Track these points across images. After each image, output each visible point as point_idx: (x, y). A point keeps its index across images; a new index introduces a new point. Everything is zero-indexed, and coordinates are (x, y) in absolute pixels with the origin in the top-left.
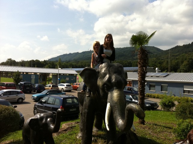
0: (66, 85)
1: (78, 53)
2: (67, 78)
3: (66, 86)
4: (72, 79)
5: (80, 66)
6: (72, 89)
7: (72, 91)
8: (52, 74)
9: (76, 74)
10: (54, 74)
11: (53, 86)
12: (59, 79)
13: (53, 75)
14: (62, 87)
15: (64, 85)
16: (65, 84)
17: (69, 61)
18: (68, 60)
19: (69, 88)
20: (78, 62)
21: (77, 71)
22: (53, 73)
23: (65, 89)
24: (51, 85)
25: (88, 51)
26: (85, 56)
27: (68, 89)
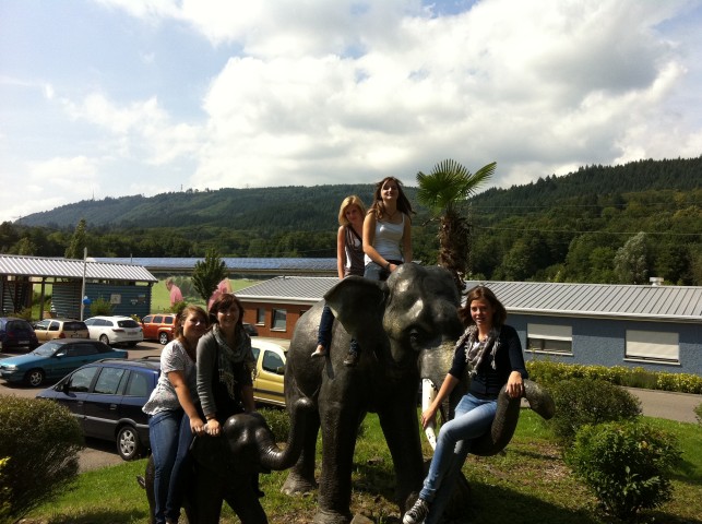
0: (119, 323)
1: (139, 199)
2: (113, 296)
3: (116, 327)
4: (132, 298)
5: (148, 248)
6: (140, 336)
7: (138, 344)
8: (52, 280)
9: (151, 283)
10: (59, 280)
11: (66, 326)
12: (85, 298)
13: (55, 284)
14: (104, 328)
15: (110, 324)
16: (115, 320)
17: (105, 229)
18: (97, 222)
19: (129, 333)
20: (142, 232)
21: (150, 269)
22: (55, 277)
23: (113, 337)
24: (61, 323)
25: (181, 194)
26: (167, 212)
27: (124, 338)
